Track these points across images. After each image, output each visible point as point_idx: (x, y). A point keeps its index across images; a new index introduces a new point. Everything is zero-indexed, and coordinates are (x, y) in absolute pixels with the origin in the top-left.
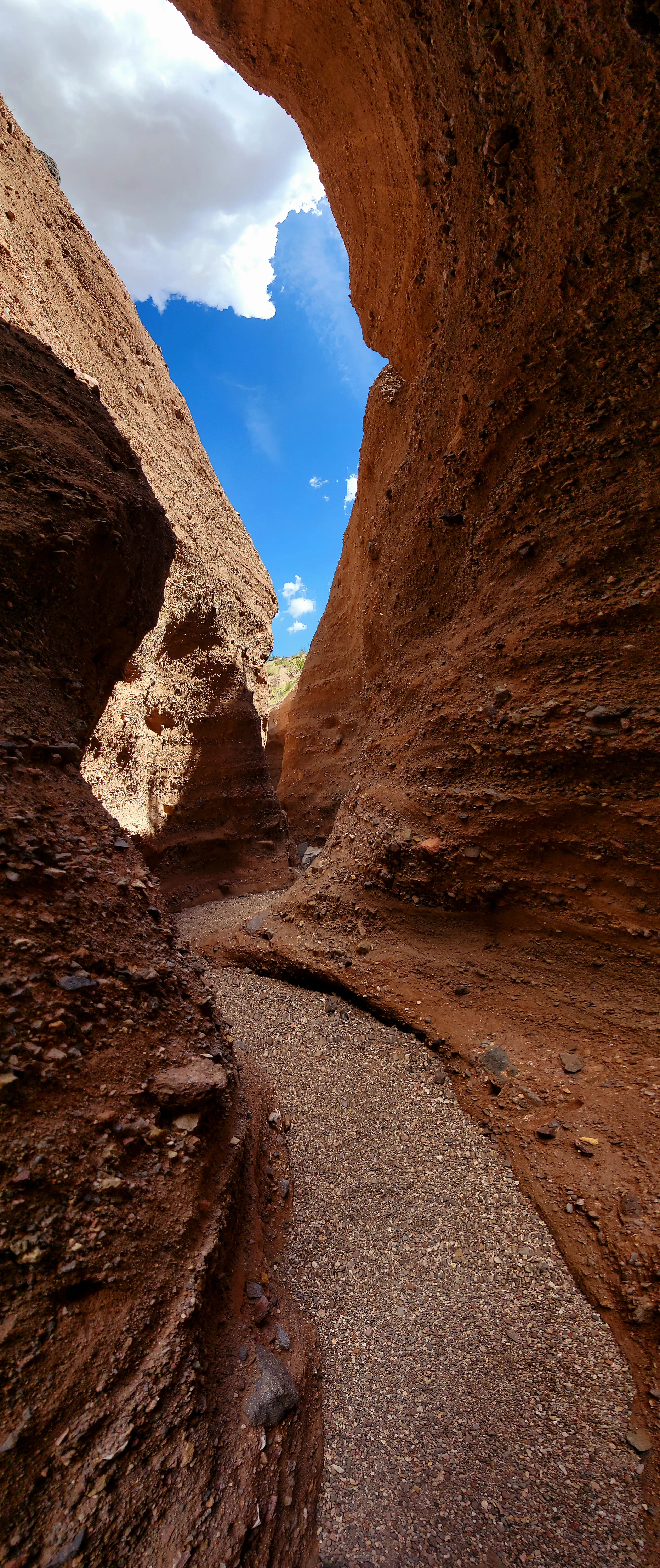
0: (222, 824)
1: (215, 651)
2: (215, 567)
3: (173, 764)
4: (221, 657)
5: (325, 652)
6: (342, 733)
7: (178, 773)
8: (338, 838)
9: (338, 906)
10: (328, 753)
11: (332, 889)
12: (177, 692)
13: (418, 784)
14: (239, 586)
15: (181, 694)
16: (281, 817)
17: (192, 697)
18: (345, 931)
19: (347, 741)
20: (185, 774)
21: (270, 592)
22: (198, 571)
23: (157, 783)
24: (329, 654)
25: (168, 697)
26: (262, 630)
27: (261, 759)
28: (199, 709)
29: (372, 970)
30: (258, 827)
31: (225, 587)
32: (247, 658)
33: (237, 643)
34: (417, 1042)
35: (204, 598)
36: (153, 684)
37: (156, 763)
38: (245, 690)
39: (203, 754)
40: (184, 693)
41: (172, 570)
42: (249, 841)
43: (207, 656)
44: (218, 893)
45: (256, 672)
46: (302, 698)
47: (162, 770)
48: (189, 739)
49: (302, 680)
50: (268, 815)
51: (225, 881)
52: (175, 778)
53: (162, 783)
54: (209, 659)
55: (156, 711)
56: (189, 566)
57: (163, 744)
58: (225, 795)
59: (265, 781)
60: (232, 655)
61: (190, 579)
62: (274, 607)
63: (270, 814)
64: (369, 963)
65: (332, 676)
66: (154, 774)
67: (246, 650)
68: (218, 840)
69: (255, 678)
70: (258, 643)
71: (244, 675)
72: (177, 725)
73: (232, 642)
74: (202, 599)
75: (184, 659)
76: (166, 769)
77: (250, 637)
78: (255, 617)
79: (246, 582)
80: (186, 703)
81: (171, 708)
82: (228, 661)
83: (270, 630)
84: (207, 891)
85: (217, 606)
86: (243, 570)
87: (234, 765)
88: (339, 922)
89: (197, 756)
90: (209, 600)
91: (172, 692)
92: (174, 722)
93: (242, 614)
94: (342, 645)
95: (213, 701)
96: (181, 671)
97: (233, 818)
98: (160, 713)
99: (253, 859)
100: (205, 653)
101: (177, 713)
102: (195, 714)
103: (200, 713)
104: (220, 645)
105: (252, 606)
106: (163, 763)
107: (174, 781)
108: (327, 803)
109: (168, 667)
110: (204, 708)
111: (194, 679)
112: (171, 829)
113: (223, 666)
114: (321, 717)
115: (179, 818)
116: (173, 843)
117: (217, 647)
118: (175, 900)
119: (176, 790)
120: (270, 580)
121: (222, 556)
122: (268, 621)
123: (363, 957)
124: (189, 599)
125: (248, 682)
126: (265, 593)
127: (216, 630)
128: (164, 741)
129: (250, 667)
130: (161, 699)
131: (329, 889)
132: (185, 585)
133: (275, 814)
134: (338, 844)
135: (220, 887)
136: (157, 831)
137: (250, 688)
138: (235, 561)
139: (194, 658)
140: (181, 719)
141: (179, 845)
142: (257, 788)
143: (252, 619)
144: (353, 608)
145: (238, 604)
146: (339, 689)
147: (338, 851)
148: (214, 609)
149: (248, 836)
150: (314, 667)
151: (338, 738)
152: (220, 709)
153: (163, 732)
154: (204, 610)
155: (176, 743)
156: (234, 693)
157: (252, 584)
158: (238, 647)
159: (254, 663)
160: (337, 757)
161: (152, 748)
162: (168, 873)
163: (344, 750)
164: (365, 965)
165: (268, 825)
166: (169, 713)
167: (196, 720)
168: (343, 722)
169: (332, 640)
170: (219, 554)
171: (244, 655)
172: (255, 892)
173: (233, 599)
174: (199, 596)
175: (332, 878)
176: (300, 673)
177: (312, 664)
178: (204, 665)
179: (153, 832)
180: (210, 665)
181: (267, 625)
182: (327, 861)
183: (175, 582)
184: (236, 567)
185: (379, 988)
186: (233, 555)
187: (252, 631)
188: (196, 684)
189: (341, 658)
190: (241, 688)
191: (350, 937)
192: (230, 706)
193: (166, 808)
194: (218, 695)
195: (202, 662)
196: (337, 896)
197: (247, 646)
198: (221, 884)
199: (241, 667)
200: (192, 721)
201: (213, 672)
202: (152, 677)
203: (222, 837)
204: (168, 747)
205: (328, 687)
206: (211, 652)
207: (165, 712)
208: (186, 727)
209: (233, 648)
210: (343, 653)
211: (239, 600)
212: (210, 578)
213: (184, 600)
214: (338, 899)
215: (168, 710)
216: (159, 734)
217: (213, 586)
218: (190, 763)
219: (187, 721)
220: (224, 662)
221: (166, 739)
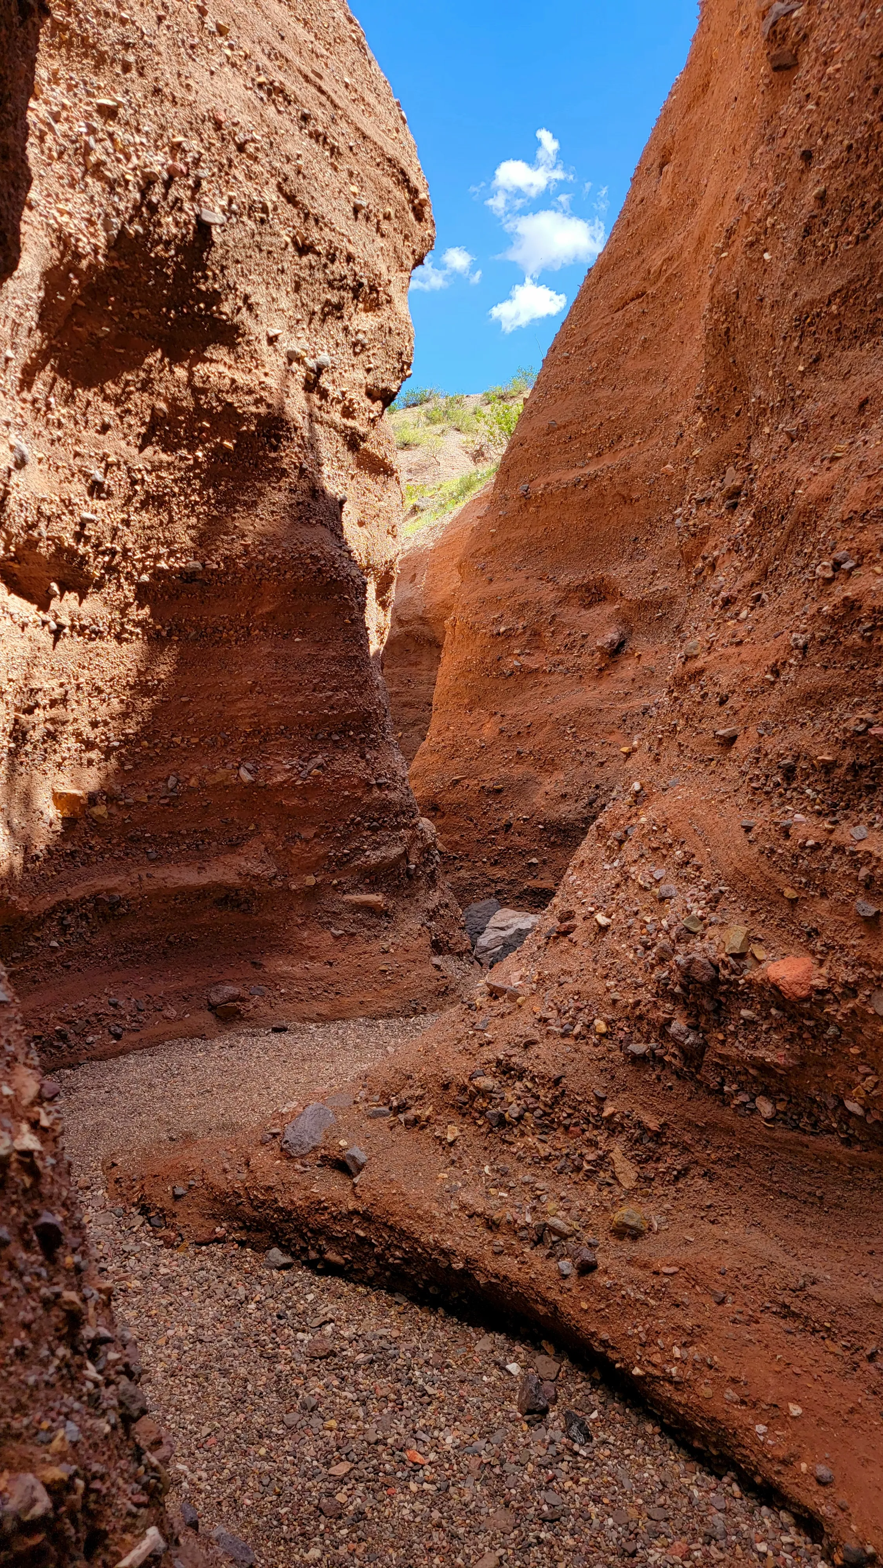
0: (234, 846)
1: (213, 368)
2: (197, 72)
3: (87, 688)
4: (235, 388)
5: (590, 386)
6: (625, 621)
7: (103, 709)
8: (569, 916)
9: (556, 1100)
10: (578, 674)
11: (540, 1050)
12: (96, 489)
13: (776, 801)
14: (291, 148)
15: (110, 494)
16: (414, 839)
17: (144, 504)
18: (578, 1169)
19: (640, 644)
20: (125, 715)
21: (404, 180)
22: (138, 88)
23: (36, 735)
24: (604, 393)
25: (68, 504)
26: (373, 306)
27: (364, 686)
28: (168, 543)
29: (657, 1294)
30: (342, 862)
31: (241, 148)
32: (324, 394)
33: (287, 344)
34: (801, 1540)
35: (168, 184)
36: (21, 463)
37: (35, 684)
38: (316, 492)
39: (182, 665)
40: (120, 493)
41: (42, 73)
42: (312, 894)
43: (190, 383)
44: (206, 1018)
45: (353, 441)
46: (504, 523)
47: (53, 703)
48: (137, 624)
49: (506, 471)
50: (374, 830)
51: (230, 989)
52: (94, 724)
53: (51, 736)
54: (196, 392)
55: (32, 544)
56: (101, 60)
57: (57, 634)
58: (246, 777)
59: (374, 745)
60: (272, 382)
61: (109, 113)
62: (420, 231)
63: (382, 827)
64: (645, 1266)
65: (607, 461)
66: (29, 711)
67: (320, 370)
68: (218, 886)
69: (349, 458)
70: (358, 347)
71: (311, 445)
72: (99, 585)
73: (272, 340)
74: (158, 189)
75: (111, 388)
76: (64, 701)
77: (333, 327)
78: (350, 258)
79: (315, 136)
80: (127, 523)
81: (79, 536)
82: (259, 401)
83: (402, 306)
84: (171, 1012)
85: (215, 216)
86: (305, 93)
87: (278, 699)
88: (560, 1141)
89: (163, 670)
90: (184, 194)
91: (78, 489)
92: (88, 577)
93: (303, 249)
94: (647, 364)
95: (213, 521)
96: (105, 428)
97: (269, 836)
98: (45, 549)
99: (325, 939)
100: (181, 373)
101: (98, 553)
102: (157, 557)
103: (172, 554)
104: (232, 346)
105: (341, 221)
106: (54, 683)
107: (89, 733)
108: (567, 811)
109: (60, 412)
110: (185, 540)
111: (149, 451)
112: (72, 854)
113: (242, 419)
114: (564, 580)
115: (97, 826)
116: (76, 892)
117: (219, 353)
118: (63, 1037)
119: (94, 755)
120: (408, 136)
121: (222, 31)
122: (396, 277)
123: (629, 1248)
124: (112, 185)
125: (326, 470)
126: (388, 182)
127: (215, 298)
128: (61, 627)
129: (332, 425)
130: (46, 508)
131: (534, 1050)
132: (92, 131)
133: (397, 828)
134: (565, 933)
135: (212, 1007)
136: (29, 857)
137: (332, 488)
138: (274, 55)
139: (146, 386)
140: (110, 569)
141: (96, 898)
142: (345, 762)
143: (339, 268)
144: (700, 241)
145: (288, 211)
146: (627, 500)
147: (567, 951)
148: (203, 228)
149: (311, 880)
150: (550, 431)
151: (612, 635)
152: (238, 548)
153: (54, 604)
154: (169, 226)
155: (99, 634)
156: (280, 497)
157: (341, 144)
158: (293, 358)
159: (348, 413)
160: (606, 687)
161: (21, 643)
162: (49, 965)
163: (628, 669)
164: (635, 1272)
165: (374, 857)
166: (71, 552)
167: (157, 574)
168: (633, 593)
169: (615, 349)
170: (210, 25)
171: (311, 386)
172: (323, 1019)
173: (271, 196)
174: (149, 181)
175: (544, 1021)
176: (503, 450)
177: (541, 422)
178: (181, 410)
179: (18, 861)
180: (200, 412)
181: (393, 290)
182: (533, 972)
183: (56, 117)
184: (279, 77)
185: (677, 1352)
186: (265, 29)
187: (339, 307)
188: (156, 468)
189: (640, 409)
190: (304, 485)
191: (592, 1189)
192: (268, 539)
193: (58, 798)
194: (228, 502)
195: (173, 403)
196: (555, 1073)
197: (324, 357)
198: (216, 999)
199: (301, 421)
200: (145, 578)
201: (213, 433)
202: (13, 440)
203: (231, 878)
204: (72, 645)
205: (591, 491)
206: (201, 369)
207: (60, 549)
208: (129, 591)
209: (273, 361)
210: (652, 391)
211: (291, 199)
212: (183, 113)
213: (96, 187)
214: (557, 1081)
215: (69, 541)
216: (44, 606)
217: (193, 145)
218: (141, 688)
219: (129, 577)
220: (245, 404)
221: (65, 620)
